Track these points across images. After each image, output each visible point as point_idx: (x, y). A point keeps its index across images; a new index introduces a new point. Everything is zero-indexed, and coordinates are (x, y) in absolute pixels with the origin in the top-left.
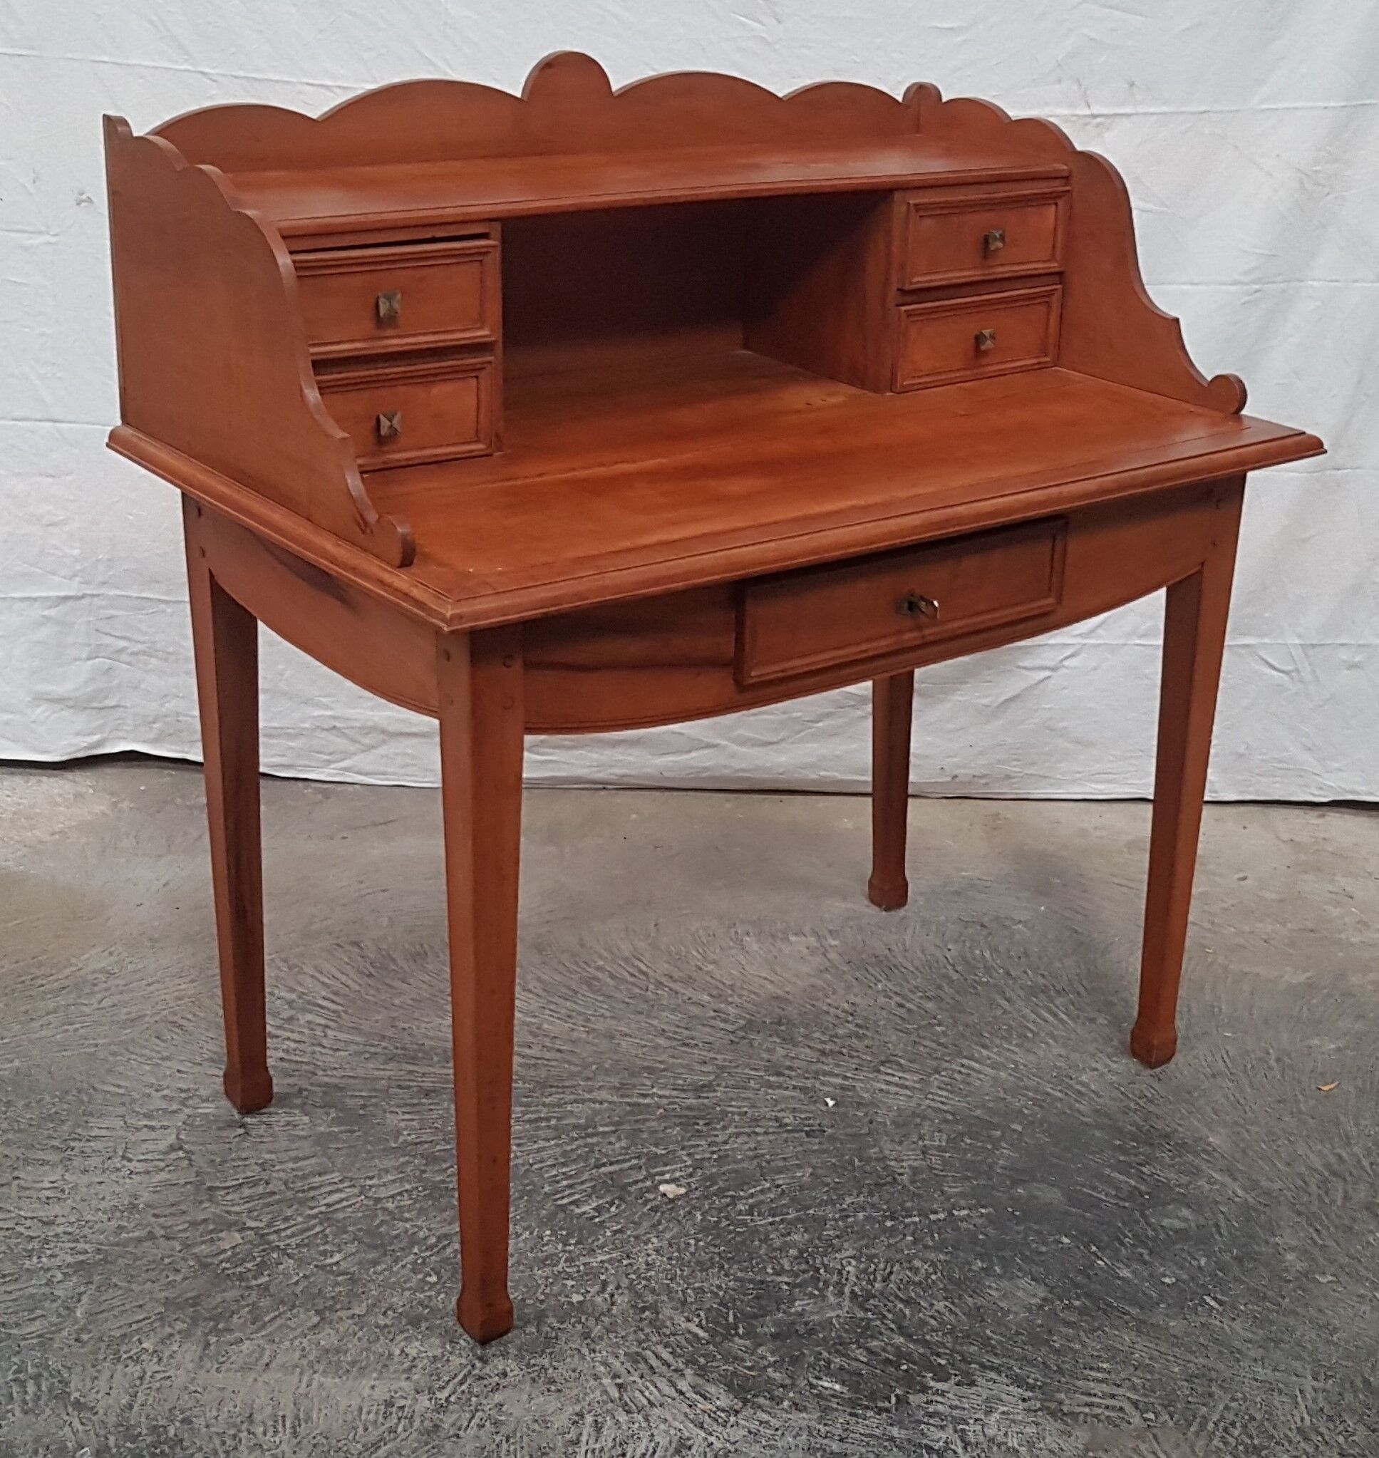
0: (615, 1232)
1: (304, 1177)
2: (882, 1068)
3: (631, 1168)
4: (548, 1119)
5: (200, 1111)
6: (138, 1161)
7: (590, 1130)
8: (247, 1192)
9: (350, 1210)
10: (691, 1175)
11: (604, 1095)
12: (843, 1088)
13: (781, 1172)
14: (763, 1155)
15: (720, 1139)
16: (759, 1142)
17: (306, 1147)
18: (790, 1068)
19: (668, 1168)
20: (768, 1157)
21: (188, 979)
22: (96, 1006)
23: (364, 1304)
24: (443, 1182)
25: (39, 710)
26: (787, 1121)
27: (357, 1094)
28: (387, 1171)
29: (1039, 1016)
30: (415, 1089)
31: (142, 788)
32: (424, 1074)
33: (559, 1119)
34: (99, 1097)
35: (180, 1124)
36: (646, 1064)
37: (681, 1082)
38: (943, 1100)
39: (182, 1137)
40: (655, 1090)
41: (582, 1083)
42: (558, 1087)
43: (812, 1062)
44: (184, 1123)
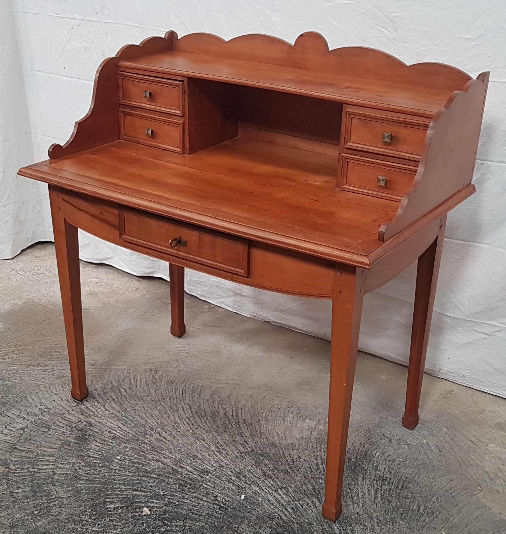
0: (111, 520)
1: (44, 455)
2: (279, 491)
3: (144, 496)
4: (139, 464)
5: (44, 418)
6: (8, 430)
7: (148, 474)
8: (23, 454)
9: (43, 474)
10: (160, 508)
11: (168, 461)
12: (255, 493)
13: (192, 520)
14: (194, 510)
15: (186, 497)
16: (199, 503)
17: (58, 444)
18: (245, 476)
19: (157, 501)
20: (195, 511)
21: (94, 367)
22: (59, 368)
23: (7, 513)
24: (81, 475)
25: (134, 257)
26: (219, 499)
27: (94, 429)
28: (69, 463)
29: (369, 491)
30: (112, 435)
31: (158, 292)
32: (122, 430)
33: (144, 465)
34: (24, 401)
35: (33, 420)
36: (196, 454)
37: (200, 467)
38: (288, 514)
39: (29, 425)
40: (187, 467)
41: (167, 454)
42: (157, 452)
43: (256, 477)
44: (35, 421)
